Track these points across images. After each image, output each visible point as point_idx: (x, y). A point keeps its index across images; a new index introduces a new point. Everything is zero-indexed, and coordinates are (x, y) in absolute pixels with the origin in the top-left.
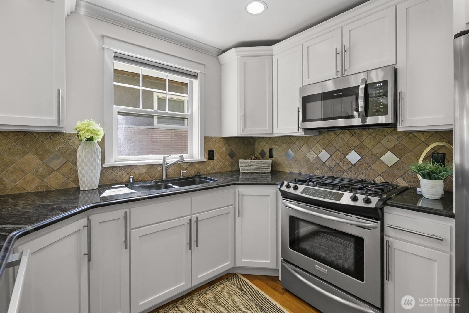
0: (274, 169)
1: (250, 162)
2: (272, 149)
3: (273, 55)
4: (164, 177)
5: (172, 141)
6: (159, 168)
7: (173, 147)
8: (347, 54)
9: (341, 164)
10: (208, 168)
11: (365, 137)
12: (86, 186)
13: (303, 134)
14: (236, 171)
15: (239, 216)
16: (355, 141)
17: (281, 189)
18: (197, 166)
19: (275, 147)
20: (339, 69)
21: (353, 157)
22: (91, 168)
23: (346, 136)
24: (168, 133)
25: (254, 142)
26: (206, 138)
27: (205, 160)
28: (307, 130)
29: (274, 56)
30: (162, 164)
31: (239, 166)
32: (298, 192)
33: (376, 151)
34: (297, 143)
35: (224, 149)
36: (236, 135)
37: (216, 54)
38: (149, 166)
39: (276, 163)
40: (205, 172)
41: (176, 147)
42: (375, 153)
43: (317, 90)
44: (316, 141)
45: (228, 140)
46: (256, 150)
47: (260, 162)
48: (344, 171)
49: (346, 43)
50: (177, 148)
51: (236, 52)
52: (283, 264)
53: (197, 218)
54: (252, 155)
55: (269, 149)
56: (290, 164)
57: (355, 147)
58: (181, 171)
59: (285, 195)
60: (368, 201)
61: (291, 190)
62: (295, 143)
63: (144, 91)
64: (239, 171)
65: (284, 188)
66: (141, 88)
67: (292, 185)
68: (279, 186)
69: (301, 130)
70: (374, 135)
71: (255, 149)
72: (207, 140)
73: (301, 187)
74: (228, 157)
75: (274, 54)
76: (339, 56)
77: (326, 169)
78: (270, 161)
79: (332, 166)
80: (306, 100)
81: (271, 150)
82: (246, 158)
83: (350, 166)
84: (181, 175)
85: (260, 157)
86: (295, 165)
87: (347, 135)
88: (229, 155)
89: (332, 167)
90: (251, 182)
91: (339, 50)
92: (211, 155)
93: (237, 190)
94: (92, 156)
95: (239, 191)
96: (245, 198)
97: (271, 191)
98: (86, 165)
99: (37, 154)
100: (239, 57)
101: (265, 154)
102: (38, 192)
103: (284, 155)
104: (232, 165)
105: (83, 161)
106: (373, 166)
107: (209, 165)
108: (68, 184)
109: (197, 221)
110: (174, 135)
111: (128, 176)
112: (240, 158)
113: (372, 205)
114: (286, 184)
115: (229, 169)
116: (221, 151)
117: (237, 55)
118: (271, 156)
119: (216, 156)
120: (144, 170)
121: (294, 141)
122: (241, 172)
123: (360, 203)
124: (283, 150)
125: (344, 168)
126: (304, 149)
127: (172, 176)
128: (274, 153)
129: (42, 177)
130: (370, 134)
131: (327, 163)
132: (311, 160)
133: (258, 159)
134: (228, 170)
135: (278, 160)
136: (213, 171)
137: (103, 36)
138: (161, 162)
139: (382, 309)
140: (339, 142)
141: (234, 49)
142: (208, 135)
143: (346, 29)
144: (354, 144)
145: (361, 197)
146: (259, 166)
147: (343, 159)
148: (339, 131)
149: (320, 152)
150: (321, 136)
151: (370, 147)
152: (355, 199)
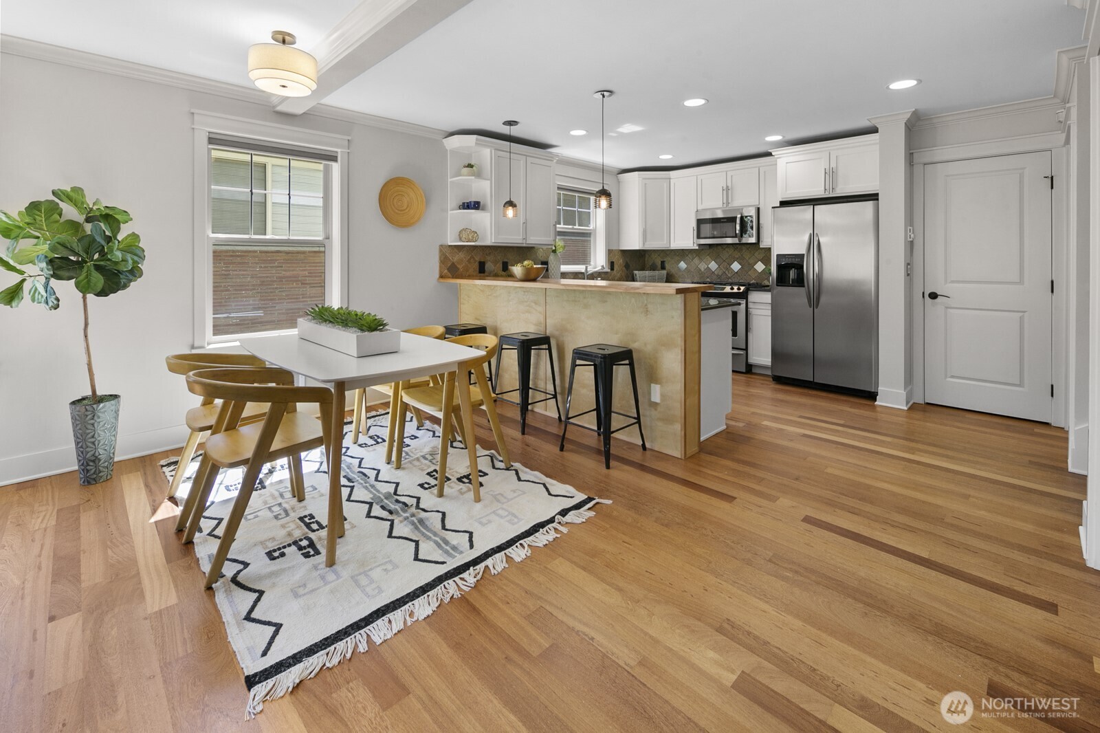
0: (668, 280)
1: (647, 273)
2: (664, 261)
3: (670, 179)
8: (730, 192)
9: (727, 272)
11: (744, 251)
13: (697, 248)
16: (737, 254)
18: (603, 275)
19: (667, 259)
20: (725, 201)
21: (736, 266)
23: (731, 251)
25: (645, 254)
26: (609, 250)
27: (609, 270)
28: (700, 245)
29: (671, 180)
30: (583, 273)
31: (634, 277)
33: (751, 261)
35: (622, 260)
37: (617, 172)
38: (574, 274)
39: (669, 274)
43: (708, 216)
44: (707, 254)
45: (624, 252)
46: (647, 262)
47: (657, 273)
48: (729, 278)
49: (729, 185)
51: (638, 175)
54: (645, 266)
55: (662, 262)
56: (683, 275)
57: (739, 258)
60: (739, 289)
62: (688, 256)
63: (564, 210)
66: (562, 207)
69: (695, 245)
70: (750, 249)
71: (645, 261)
72: (610, 252)
74: (624, 268)
75: (672, 178)
76: (725, 192)
77: (717, 274)
78: (664, 272)
80: (700, 222)
81: (663, 263)
83: (735, 272)
85: (652, 268)
86: (687, 275)
87: (731, 249)
88: (627, 265)
89: (721, 274)
91: (725, 188)
92: (612, 265)
100: (641, 179)
101: (657, 265)
103: (676, 266)
104: (627, 276)
106: (750, 273)
107: (611, 275)
112: (634, 268)
113: (741, 291)
116: (619, 262)
117: (639, 177)
118: (663, 268)
119: (616, 267)
121: (687, 254)
123: (735, 290)
124: (675, 262)
125: (729, 275)
126: (696, 261)
128: (667, 266)
130: (748, 249)
131: (716, 272)
132: (703, 270)
133: (651, 270)
135: (671, 272)
138: (583, 271)
139: (746, 349)
140: (725, 254)
141: (637, 173)
142: (611, 248)
143: (729, 174)
144: (737, 256)
145: (736, 288)
146: (655, 276)
147: (729, 268)
148: (725, 246)
149: (710, 263)
150: (711, 250)
151: (747, 258)
152: (732, 289)
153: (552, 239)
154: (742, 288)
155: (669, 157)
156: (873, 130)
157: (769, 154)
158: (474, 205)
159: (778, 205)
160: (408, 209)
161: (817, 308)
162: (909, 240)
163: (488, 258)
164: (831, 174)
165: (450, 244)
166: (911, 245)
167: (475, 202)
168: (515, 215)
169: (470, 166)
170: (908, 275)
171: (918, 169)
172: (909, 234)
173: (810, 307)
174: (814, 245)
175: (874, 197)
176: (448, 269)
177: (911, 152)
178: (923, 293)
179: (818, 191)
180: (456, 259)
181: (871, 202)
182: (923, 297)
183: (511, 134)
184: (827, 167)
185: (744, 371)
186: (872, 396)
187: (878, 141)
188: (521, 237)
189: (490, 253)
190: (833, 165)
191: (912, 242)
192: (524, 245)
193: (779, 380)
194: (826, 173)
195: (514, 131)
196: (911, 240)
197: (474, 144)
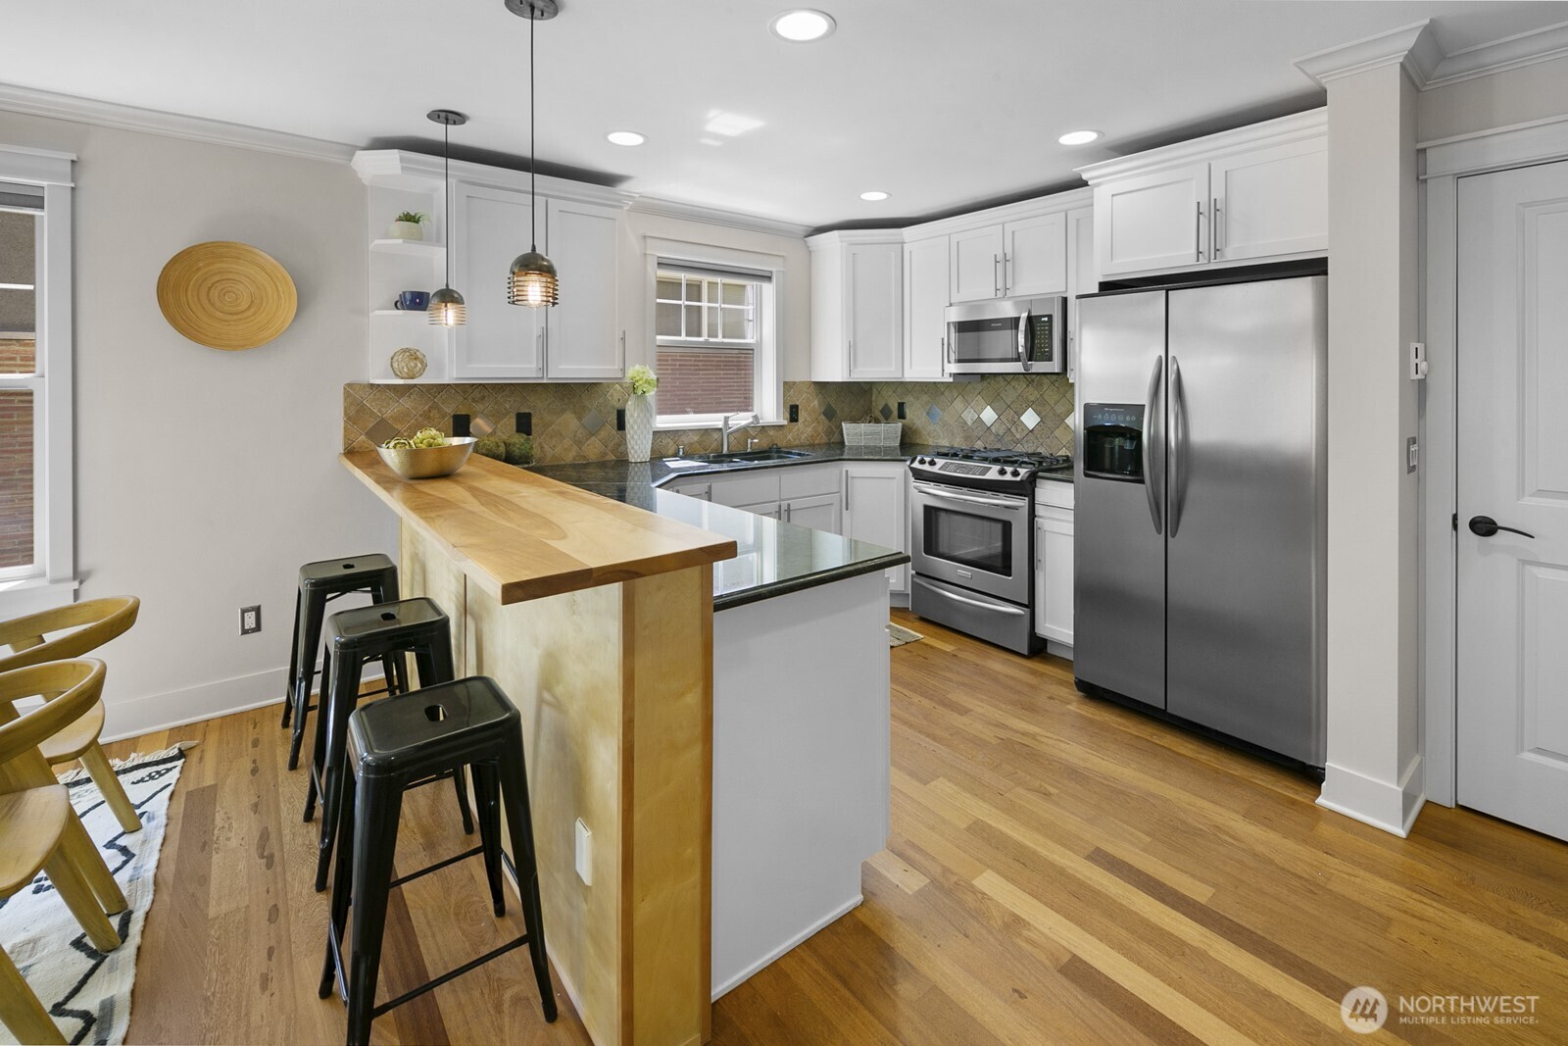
0: (908, 441)
1: (863, 427)
2: (903, 403)
3: (903, 243)
4: (725, 451)
5: (676, 378)
6: (716, 436)
7: (677, 393)
8: (1009, 265)
9: (1013, 430)
10: (790, 437)
11: (1045, 387)
12: (639, 457)
13: (951, 380)
14: (838, 443)
15: (847, 509)
16: (1032, 394)
17: (913, 465)
18: (771, 433)
19: (908, 400)
20: (1000, 286)
21: (1030, 419)
22: (644, 432)
23: (1021, 386)
24: (667, 361)
25: (871, 389)
26: (785, 383)
27: (785, 422)
28: (958, 374)
29: (905, 245)
30: (720, 429)
31: (842, 435)
32: (935, 469)
33: (1059, 409)
34: (947, 393)
35: (816, 402)
36: (839, 379)
37: (804, 234)
38: (702, 432)
39: (910, 429)
40: (784, 444)
41: (684, 393)
42: (1059, 412)
44: (978, 391)
45: (822, 387)
46: (874, 404)
47: (882, 427)
48: (1018, 442)
49: (1008, 250)
50: (685, 395)
51: (840, 237)
52: (915, 579)
53: (789, 505)
54: (866, 415)
55: (899, 404)
56: (935, 430)
57: (1033, 402)
58: (749, 441)
59: (919, 475)
60: (1015, 474)
61: (926, 467)
62: (943, 394)
63: (687, 307)
64: (842, 443)
65: (916, 465)
66: (683, 302)
67: (927, 459)
68: (908, 463)
69: (946, 375)
70: (1057, 384)
71: (871, 402)
72: (787, 387)
73: (940, 462)
74: (822, 417)
75: (906, 241)
76: (1000, 266)
77: (992, 437)
78: (900, 424)
79: (1001, 432)
81: (901, 406)
82: (854, 420)
83: (1027, 432)
84: (749, 446)
85: (881, 418)
86: (943, 432)
87: (1021, 383)
88: (825, 413)
89: (1001, 434)
90: (866, 457)
91: (1000, 257)
92: (793, 413)
93: (844, 470)
94: (645, 416)
95: (847, 471)
96: (855, 480)
97: (898, 470)
98: (639, 427)
99: (575, 412)
100: (847, 245)
101: (891, 412)
102: (575, 464)
103: (925, 414)
104: (829, 433)
105: (635, 422)
106: (1057, 433)
107: (790, 431)
108: (606, 454)
109: (788, 510)
110: (680, 365)
111: (675, 447)
112: (845, 420)
113: (1018, 479)
114: (919, 458)
115: (825, 440)
116: (810, 406)
117: (841, 242)
118: (902, 416)
119: (802, 415)
120: (696, 438)
121: (942, 390)
122: (847, 444)
123: (1008, 477)
124: (922, 406)
125: (1018, 436)
126: (958, 404)
127: (736, 449)
128: (908, 411)
129: (579, 443)
130: (1054, 383)
131: (993, 429)
132: (970, 423)
133: (877, 421)
134: (823, 441)
135: (914, 424)
136: (797, 442)
137: (645, 237)
138: (720, 424)
139: (1031, 606)
140: (1010, 394)
141: (836, 232)
142: (790, 379)
143: (1009, 228)
144: (1032, 398)
145: (1009, 469)
146: (879, 434)
147: (1016, 422)
148: (1009, 378)
149: (983, 409)
150: (985, 383)
151: (1052, 403)
152: (1002, 472)
153: (617, 366)
154: (1023, 471)
155: (882, 196)
156: (1316, 99)
157: (1082, 183)
158: (413, 300)
159: (1097, 291)
160: (252, 310)
161: (1173, 536)
162: (1415, 377)
163: (479, 407)
164: (1213, 216)
165: (372, 382)
166: (1418, 393)
167: (413, 293)
168: (461, 322)
169: (409, 218)
170: (1411, 469)
171: (1440, 193)
172: (1414, 361)
173: (1159, 533)
174: (1168, 384)
175: (1316, 267)
176: (367, 434)
177: (1421, 146)
178: (1455, 518)
179: (1183, 259)
180: (388, 413)
181: (1310, 278)
182: (1455, 526)
183: (450, 140)
184: (1204, 200)
185: (1026, 652)
186: (1313, 777)
187: (1325, 128)
188: (534, 366)
189: (484, 397)
190: (1218, 193)
191: (1422, 386)
192: (545, 381)
193: (1091, 692)
194: (1199, 213)
195: (457, 135)
196: (1420, 376)
197: (399, 171)
